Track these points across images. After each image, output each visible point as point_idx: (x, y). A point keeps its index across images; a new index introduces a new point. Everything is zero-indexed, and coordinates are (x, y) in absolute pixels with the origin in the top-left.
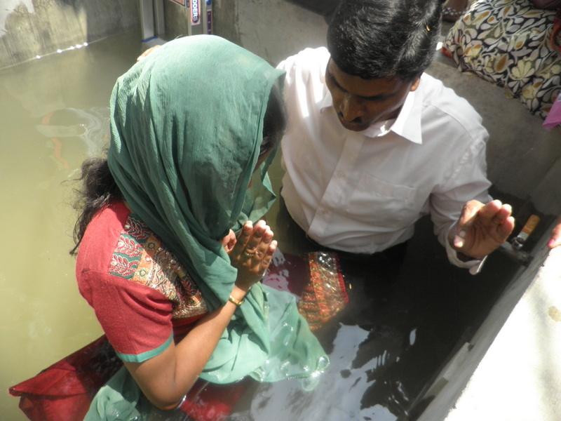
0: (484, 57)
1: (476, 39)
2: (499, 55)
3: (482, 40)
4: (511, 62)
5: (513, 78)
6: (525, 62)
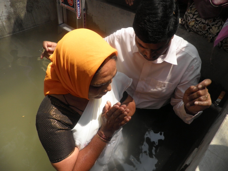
1: (193, 18)
3: (195, 18)
6: (215, 27)
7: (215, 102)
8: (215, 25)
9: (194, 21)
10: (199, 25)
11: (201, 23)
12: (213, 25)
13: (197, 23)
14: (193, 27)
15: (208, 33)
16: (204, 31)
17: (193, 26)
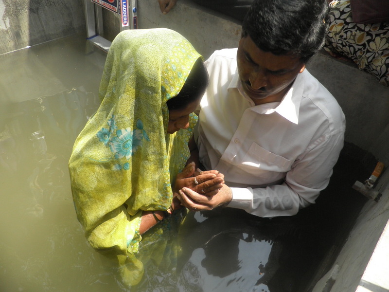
0: (346, 33)
1: (339, 18)
2: (358, 31)
3: (344, 20)
4: (369, 38)
5: (370, 50)
6: (382, 39)
7: (367, 182)
8: (382, 36)
9: (341, 24)
10: (351, 32)
11: (356, 28)
12: (377, 35)
13: (347, 29)
14: (338, 36)
15: (364, 49)
16: (358, 45)
17: (336, 34)
